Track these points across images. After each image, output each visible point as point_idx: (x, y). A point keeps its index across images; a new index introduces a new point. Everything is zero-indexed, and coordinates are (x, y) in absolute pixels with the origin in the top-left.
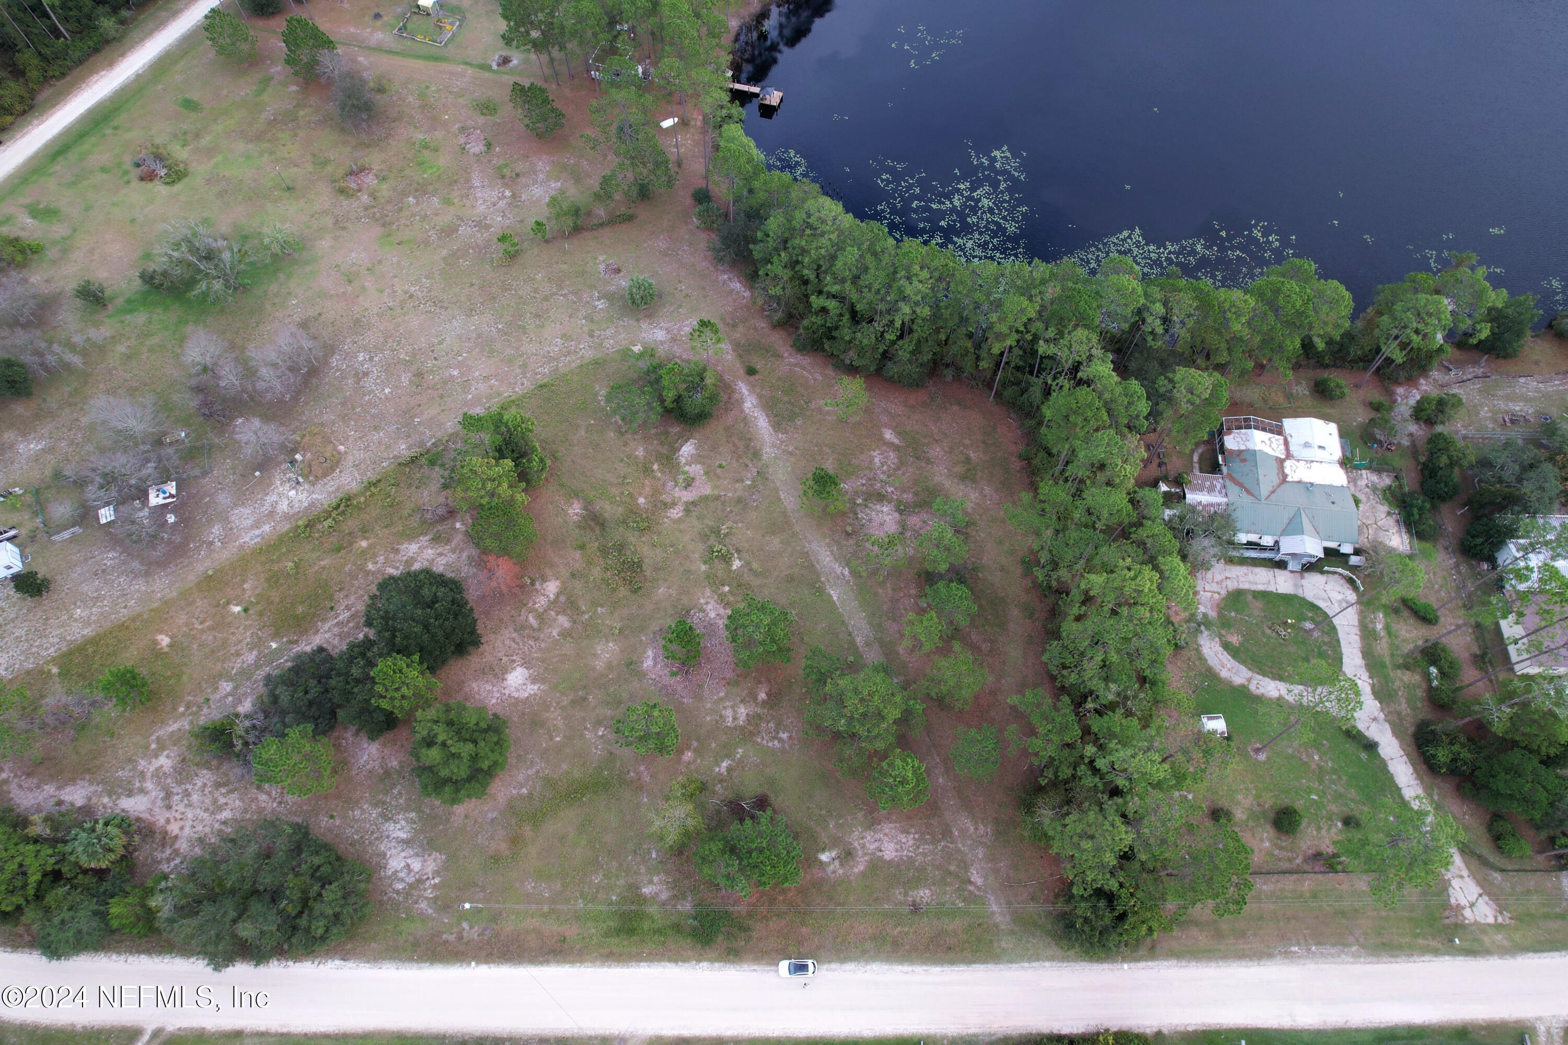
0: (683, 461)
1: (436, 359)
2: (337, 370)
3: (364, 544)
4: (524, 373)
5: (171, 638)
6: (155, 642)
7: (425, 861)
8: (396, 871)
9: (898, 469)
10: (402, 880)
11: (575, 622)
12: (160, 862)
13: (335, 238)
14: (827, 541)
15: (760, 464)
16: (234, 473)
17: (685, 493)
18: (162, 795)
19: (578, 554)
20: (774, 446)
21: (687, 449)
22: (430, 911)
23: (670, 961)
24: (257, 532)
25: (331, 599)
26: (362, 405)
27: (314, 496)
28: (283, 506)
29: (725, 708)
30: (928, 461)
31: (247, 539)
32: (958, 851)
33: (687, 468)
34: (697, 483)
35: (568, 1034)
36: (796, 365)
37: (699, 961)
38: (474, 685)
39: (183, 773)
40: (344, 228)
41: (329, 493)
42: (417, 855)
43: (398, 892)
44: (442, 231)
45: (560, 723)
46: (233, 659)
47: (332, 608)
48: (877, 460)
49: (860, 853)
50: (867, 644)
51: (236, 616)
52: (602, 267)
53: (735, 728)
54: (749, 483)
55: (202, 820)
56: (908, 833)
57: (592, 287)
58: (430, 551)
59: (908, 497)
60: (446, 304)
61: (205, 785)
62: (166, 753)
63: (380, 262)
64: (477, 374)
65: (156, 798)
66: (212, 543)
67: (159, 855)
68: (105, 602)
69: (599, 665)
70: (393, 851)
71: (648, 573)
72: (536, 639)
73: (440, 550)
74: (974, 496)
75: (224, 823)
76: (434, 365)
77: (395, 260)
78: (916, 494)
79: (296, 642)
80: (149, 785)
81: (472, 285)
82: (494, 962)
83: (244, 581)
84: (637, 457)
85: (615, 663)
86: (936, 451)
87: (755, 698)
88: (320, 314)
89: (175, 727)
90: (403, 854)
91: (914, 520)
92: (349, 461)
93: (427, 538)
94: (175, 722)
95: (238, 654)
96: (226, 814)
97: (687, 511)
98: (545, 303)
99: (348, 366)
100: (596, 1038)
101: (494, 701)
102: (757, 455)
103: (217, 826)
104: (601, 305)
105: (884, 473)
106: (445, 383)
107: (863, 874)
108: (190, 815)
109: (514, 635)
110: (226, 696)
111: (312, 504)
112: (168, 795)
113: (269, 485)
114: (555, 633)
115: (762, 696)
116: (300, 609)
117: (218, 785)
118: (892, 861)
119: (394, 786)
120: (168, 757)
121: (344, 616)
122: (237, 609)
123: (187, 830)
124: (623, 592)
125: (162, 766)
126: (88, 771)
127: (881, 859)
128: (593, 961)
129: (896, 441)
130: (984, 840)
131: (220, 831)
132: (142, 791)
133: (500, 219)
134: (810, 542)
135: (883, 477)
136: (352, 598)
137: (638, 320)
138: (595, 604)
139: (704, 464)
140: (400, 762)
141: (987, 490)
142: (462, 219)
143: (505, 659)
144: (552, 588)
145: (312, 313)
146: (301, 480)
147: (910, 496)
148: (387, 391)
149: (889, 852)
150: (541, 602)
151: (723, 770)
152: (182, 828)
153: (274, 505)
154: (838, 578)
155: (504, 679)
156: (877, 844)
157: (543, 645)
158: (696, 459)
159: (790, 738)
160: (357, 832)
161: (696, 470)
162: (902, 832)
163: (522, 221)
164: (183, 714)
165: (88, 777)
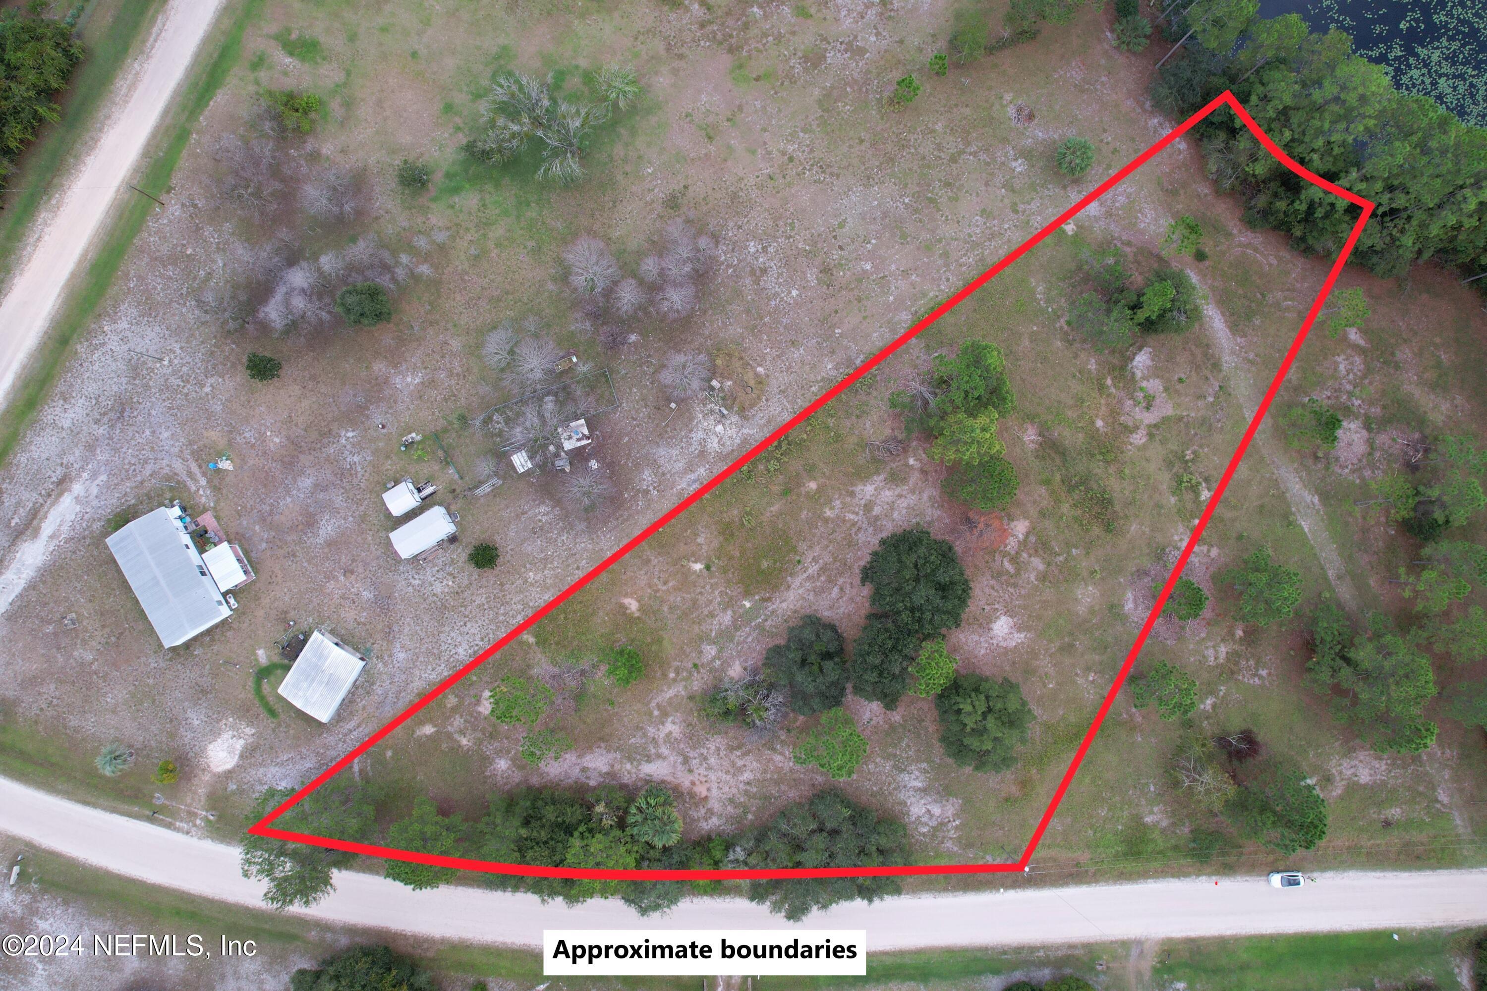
0: (1139, 375)
1: (841, 248)
2: (728, 266)
3: (813, 485)
4: (947, 265)
5: (639, 601)
6: (623, 607)
7: (944, 806)
8: (919, 817)
9: (1364, 377)
10: (927, 824)
11: (1049, 564)
12: (698, 820)
13: (675, 72)
14: (1296, 465)
15: (1221, 376)
16: (646, 406)
17: (1146, 414)
18: (680, 759)
19: (1043, 490)
20: (1233, 353)
21: (1142, 360)
22: (955, 849)
23: (1173, 876)
24: (693, 477)
25: (794, 550)
26: (769, 313)
27: (745, 431)
28: (713, 445)
29: (1207, 648)
30: (1397, 367)
31: (684, 485)
32: (1426, 773)
33: (1144, 384)
34: (1158, 401)
35: (1092, 940)
36: (1248, 245)
37: (1198, 875)
38: (961, 636)
39: (693, 738)
40: (681, 57)
41: (761, 427)
42: (935, 801)
43: (924, 835)
44: (806, 58)
45: (1051, 670)
46: (709, 621)
47: (799, 562)
48: (1342, 367)
49: (1338, 778)
50: (1339, 577)
51: (699, 575)
52: (1011, 111)
53: (1217, 666)
54: (1211, 399)
55: (727, 782)
56: (1381, 759)
57: (1005, 140)
58: (888, 493)
59: (1376, 411)
60: (835, 170)
61: (718, 749)
62: (670, 719)
63: (740, 108)
64: (893, 267)
65: (675, 762)
66: (647, 492)
67: (695, 815)
68: (556, 564)
69: (1081, 610)
70: (913, 799)
71: (1117, 508)
72: (1015, 585)
73: (898, 491)
74: (1445, 407)
75: (748, 783)
76: (842, 258)
77: (758, 104)
78: (1384, 407)
79: (769, 600)
80: (664, 750)
81: (862, 141)
82: (1019, 887)
83: (697, 535)
84: (1090, 371)
85: (1097, 608)
86: (1404, 354)
87: (1233, 635)
88: (686, 187)
89: (670, 693)
90: (923, 801)
91: (1382, 439)
92: (774, 386)
93: (882, 477)
94: (669, 688)
95: (712, 615)
96: (747, 776)
97: (1151, 436)
98: (954, 166)
99: (740, 261)
100: (1116, 942)
101: (983, 651)
102: (1216, 366)
103: (741, 786)
104: (1019, 166)
105: (1349, 382)
106: (859, 281)
107: (1341, 798)
108: (713, 778)
109: (993, 582)
110: (713, 660)
111: (745, 441)
112: (686, 760)
113: (691, 419)
114: (1033, 578)
115: (1239, 633)
116: (765, 564)
117: (732, 749)
118: (1367, 784)
119: (900, 739)
120: (674, 723)
121: (813, 569)
122: (698, 567)
123: (715, 792)
124: (1096, 530)
125: (671, 733)
126: (602, 739)
127: (1357, 783)
128: (1107, 881)
129: (1362, 343)
130: (1449, 763)
131: (746, 791)
132: (659, 756)
133: (873, 39)
134: (1278, 468)
135: (1349, 387)
136: (817, 548)
137: (1064, 187)
138: (1068, 545)
139: (1162, 377)
140: (903, 716)
141: (1459, 400)
142: (825, 39)
143: (987, 608)
144: (1020, 527)
145: (676, 186)
146: (725, 412)
147: (1378, 410)
148: (794, 293)
149: (1364, 776)
150: (1012, 544)
151: (1208, 707)
152: (709, 789)
153: (703, 442)
154: (1309, 507)
155: (990, 629)
156: (1353, 770)
157: (1023, 592)
158: (1155, 372)
159: (1269, 674)
160: (876, 784)
161: (1154, 385)
162: (1376, 759)
163: (901, 42)
164: (675, 680)
165: (603, 745)
